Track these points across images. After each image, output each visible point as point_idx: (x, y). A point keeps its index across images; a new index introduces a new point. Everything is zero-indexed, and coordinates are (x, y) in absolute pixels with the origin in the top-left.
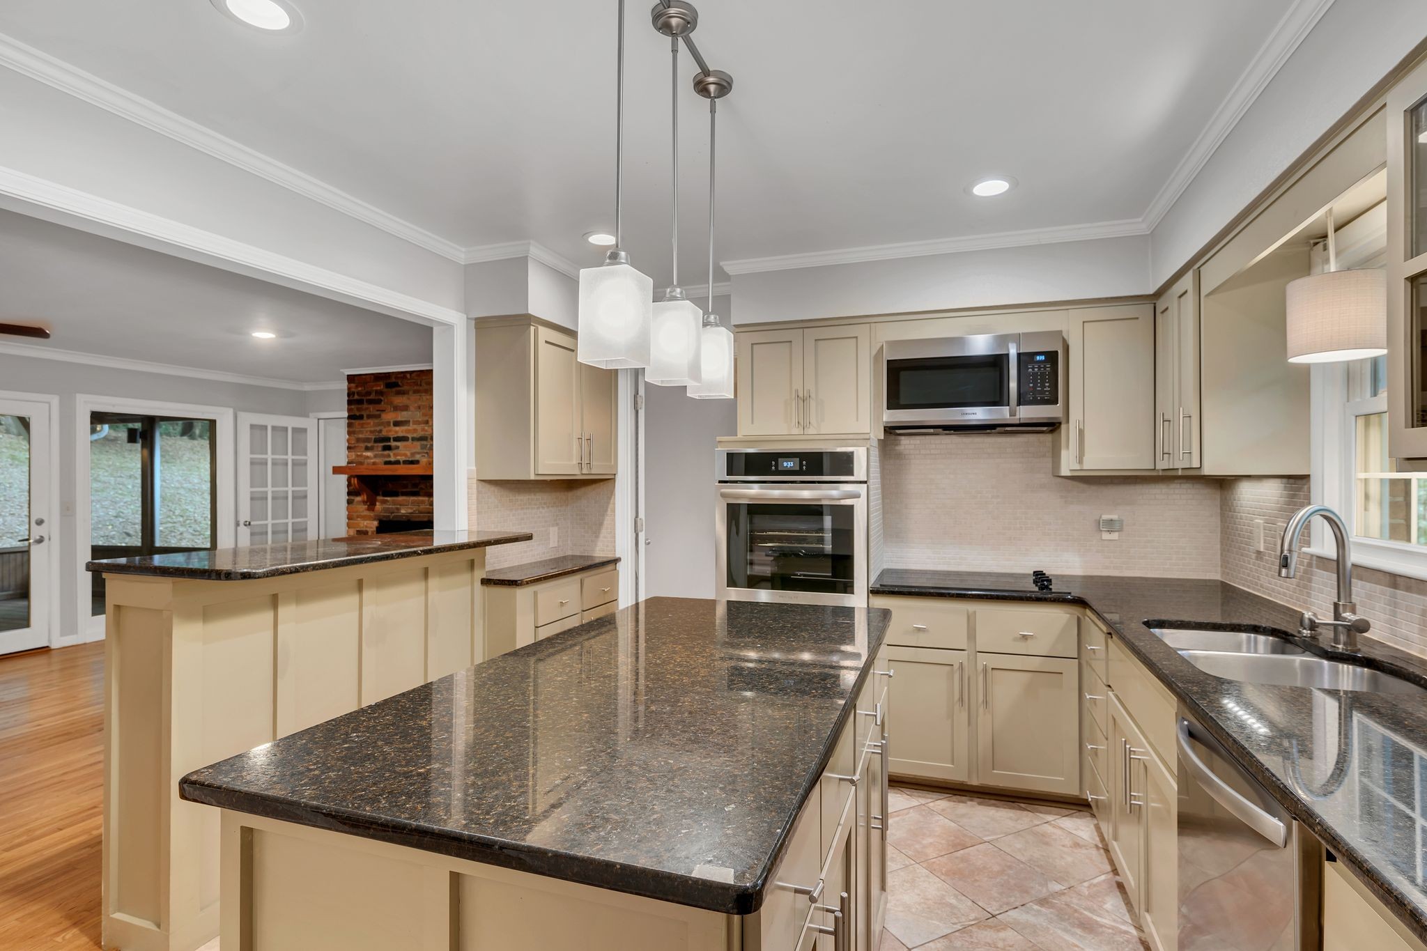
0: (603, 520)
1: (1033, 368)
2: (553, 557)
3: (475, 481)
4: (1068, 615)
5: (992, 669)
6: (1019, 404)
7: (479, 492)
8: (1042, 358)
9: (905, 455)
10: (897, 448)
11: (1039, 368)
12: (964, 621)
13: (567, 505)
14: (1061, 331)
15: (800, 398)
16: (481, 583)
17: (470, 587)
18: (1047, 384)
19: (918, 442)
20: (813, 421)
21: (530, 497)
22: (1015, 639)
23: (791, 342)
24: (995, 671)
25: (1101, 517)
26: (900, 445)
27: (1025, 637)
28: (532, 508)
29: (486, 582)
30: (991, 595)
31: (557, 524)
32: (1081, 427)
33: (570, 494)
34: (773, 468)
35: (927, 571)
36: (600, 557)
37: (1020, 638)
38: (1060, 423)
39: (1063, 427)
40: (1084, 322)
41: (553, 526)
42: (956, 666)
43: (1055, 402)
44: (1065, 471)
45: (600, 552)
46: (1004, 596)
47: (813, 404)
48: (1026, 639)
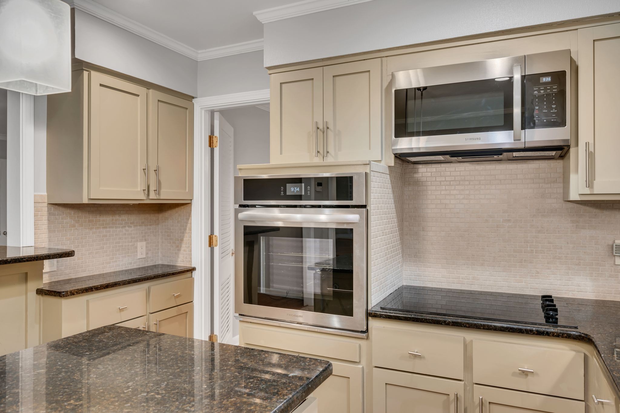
0: (183, 236)
1: (539, 91)
2: (141, 266)
3: (46, 205)
4: (573, 353)
5: (489, 403)
6: (523, 128)
7: (50, 214)
8: (549, 79)
9: (422, 182)
10: (416, 175)
11: (545, 89)
12: (460, 348)
13: (158, 224)
14: (569, 51)
15: (321, 130)
16: (37, 293)
17: (24, 297)
18: (554, 106)
19: (434, 170)
20: (331, 149)
21: (114, 218)
22: (514, 374)
23: (313, 79)
24: (492, 405)
25: (614, 242)
26: (418, 172)
27: (525, 373)
28: (116, 227)
29: (40, 292)
30: (488, 325)
31: (145, 240)
32: (591, 149)
33: (161, 216)
34: (282, 193)
35: (442, 289)
36: (181, 266)
37: (519, 374)
38: (569, 147)
39: (572, 150)
40: (594, 41)
41: (141, 241)
42: (452, 397)
43: (563, 123)
44: (574, 196)
45: (181, 263)
46: (503, 327)
47: (331, 134)
48: (527, 375)
